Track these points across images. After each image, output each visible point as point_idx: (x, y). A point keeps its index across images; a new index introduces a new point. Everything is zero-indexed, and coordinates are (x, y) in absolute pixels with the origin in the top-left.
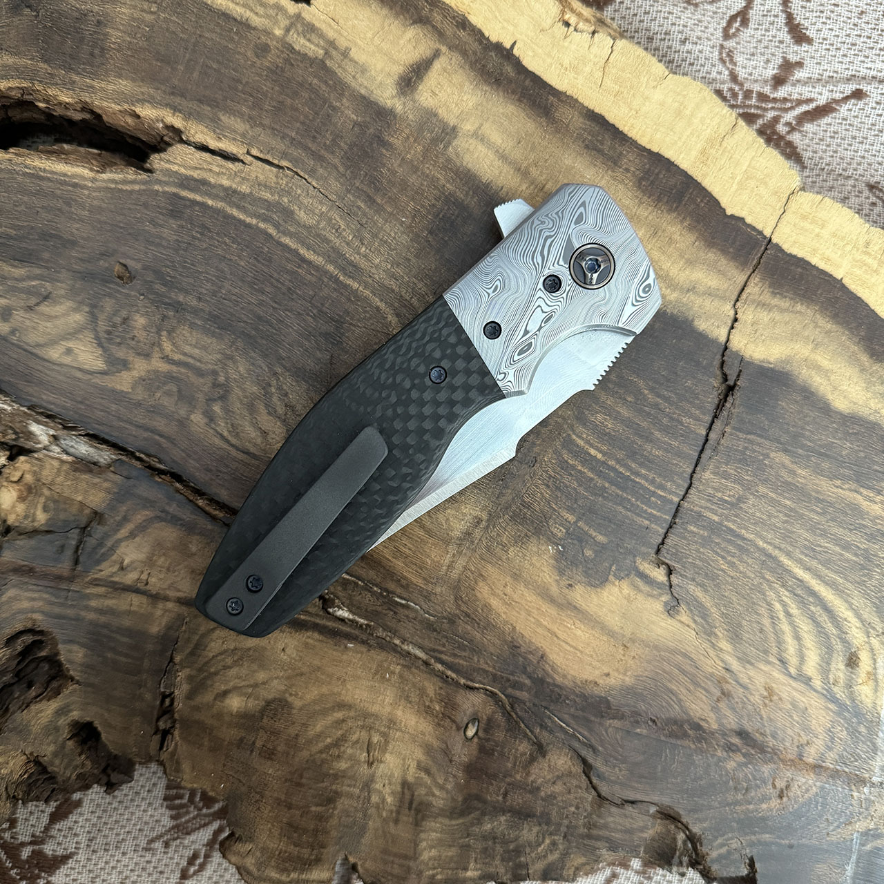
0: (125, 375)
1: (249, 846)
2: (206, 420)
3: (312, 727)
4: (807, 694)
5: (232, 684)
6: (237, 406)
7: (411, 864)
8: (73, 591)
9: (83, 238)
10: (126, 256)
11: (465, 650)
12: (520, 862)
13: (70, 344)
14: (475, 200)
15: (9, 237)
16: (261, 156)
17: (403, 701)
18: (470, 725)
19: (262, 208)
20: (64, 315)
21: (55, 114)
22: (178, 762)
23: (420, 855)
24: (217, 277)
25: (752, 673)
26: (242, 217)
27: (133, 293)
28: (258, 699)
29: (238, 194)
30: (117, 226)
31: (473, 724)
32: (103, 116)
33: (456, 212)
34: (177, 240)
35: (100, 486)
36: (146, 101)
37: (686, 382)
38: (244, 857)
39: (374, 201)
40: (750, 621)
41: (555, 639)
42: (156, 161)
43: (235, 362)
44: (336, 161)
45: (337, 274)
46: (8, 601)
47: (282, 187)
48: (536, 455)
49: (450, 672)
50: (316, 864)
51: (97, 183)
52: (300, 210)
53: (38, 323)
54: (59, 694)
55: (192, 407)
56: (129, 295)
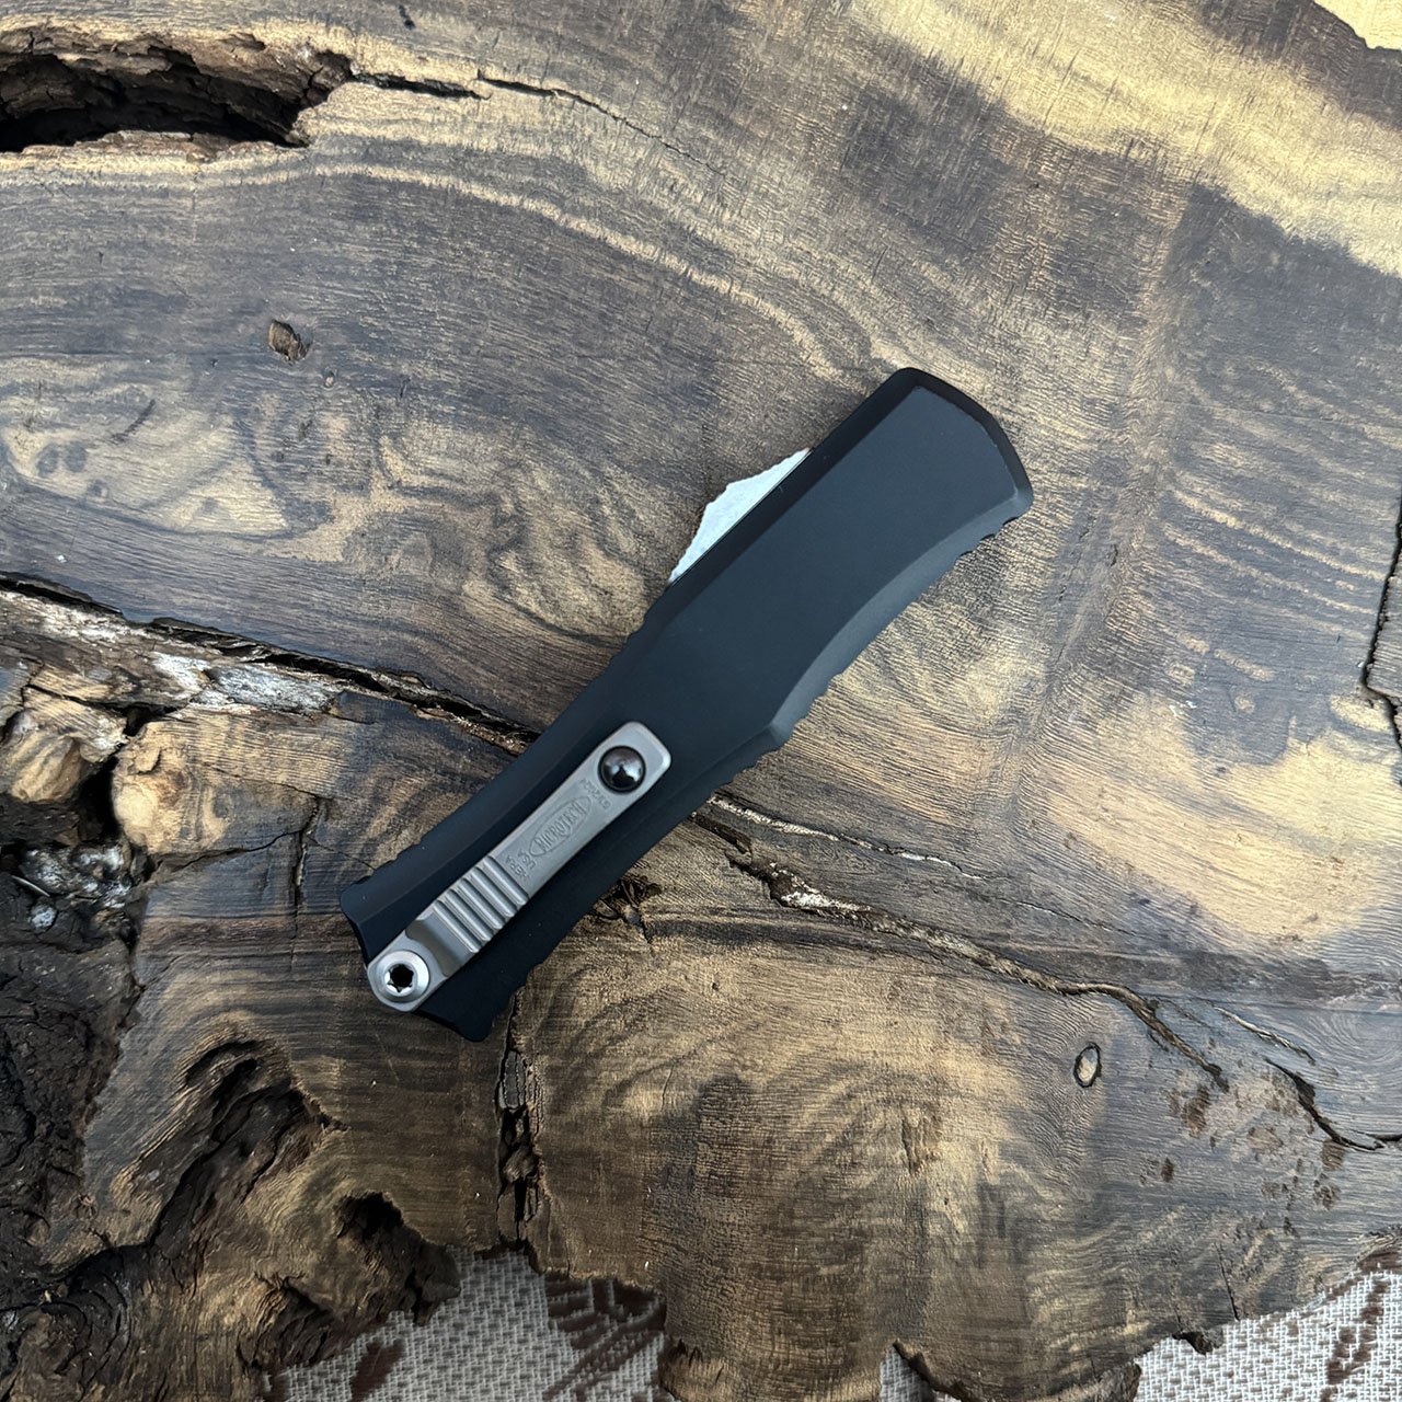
0: (325, 531)
1: (718, 1365)
2: (493, 589)
3: (793, 1121)
5: (631, 1068)
6: (548, 558)
7: (1022, 1334)
8: (299, 954)
9: (194, 288)
10: (285, 307)
11: (1047, 923)
12: (1216, 1289)
13: (211, 492)
14: (917, 89)
15: (55, 312)
16: (507, 78)
17: (952, 1042)
18: (1084, 1060)
19: (523, 173)
20: (190, 438)
21: (98, 69)
22: (556, 1237)
23: (1035, 1313)
24: (465, 317)
26: (490, 195)
28: (685, 1089)
29: (476, 156)
30: (257, 255)
31: (1089, 1058)
32: (193, 55)
33: (887, 117)
34: (376, 261)
35: (317, 749)
36: (271, 14)
37: (1357, 360)
38: (711, 1388)
39: (731, 123)
41: (1211, 872)
42: (311, 121)
43: (527, 470)
44: (648, 63)
45: (686, 272)
46: (177, 1000)
47: (556, 128)
48: (1115, 541)
49: (1028, 971)
50: (847, 1373)
51: (206, 182)
52: (596, 164)
53: (138, 463)
54: (306, 1155)
55: (463, 569)
56: (305, 380)
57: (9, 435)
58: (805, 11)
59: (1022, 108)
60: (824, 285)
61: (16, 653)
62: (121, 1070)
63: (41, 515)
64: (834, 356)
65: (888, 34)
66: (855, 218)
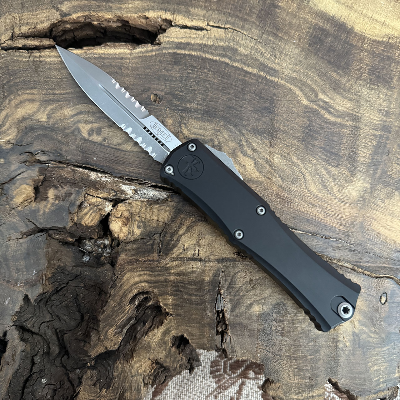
1: (279, 384)
5: (253, 299)
7: (365, 376)
8: (161, 267)
10: (155, 89)
11: (372, 258)
14: (329, 25)
16: (215, 25)
18: (382, 297)
19: (220, 51)
21: (103, 26)
22: (233, 347)
23: (369, 370)
24: (205, 91)
26: (211, 57)
27: (163, 108)
28: (268, 305)
29: (207, 46)
30: (147, 75)
31: (384, 296)
32: (129, 21)
33: (321, 33)
34: (180, 76)
35: (165, 210)
36: (150, 9)
38: (276, 391)
39: (277, 36)
42: (162, 38)
43: (221, 133)
44: (254, 20)
45: (266, 76)
46: (126, 280)
47: (229, 38)
48: (388, 149)
49: (366, 272)
50: (315, 387)
51: (133, 55)
52: (240, 48)
53: (116, 133)
54: (163, 323)
56: (161, 110)
57: (80, 125)
58: (297, 4)
59: (358, 29)
60: (304, 79)
61: (83, 185)
62: (111, 300)
63: (90, 147)
64: (308, 98)
65: (320, 10)
66: (313, 60)
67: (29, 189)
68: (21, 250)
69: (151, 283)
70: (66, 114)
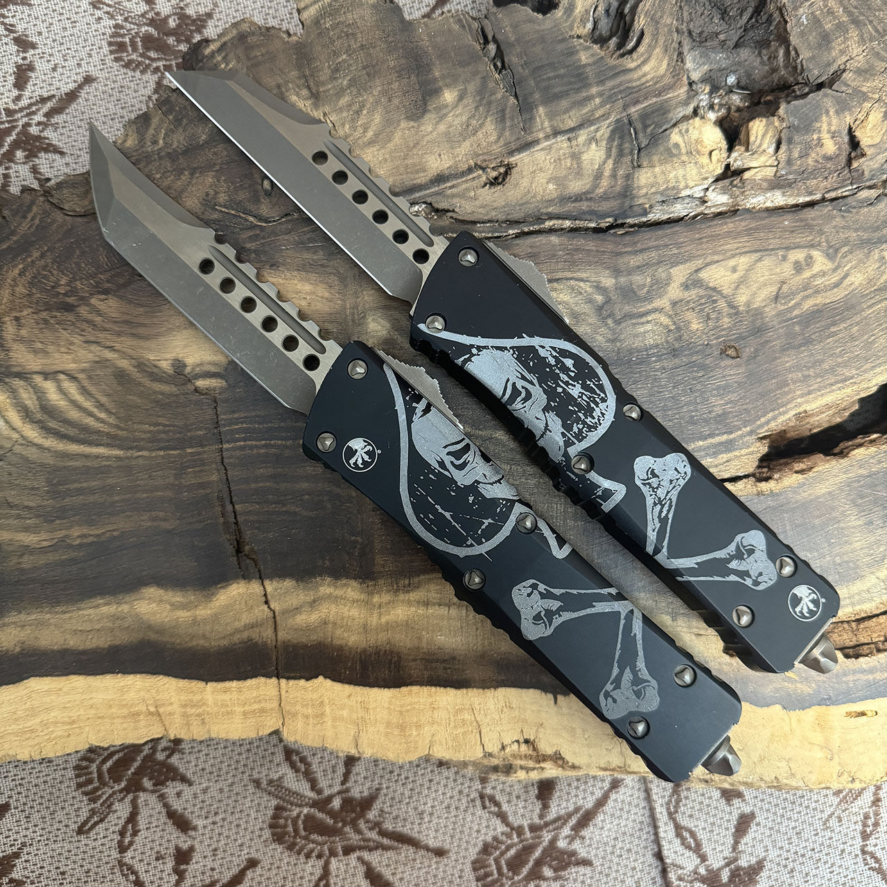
0: (682, 279)
2: (602, 285)
3: (383, 113)
4: (40, 367)
5: (460, 107)
6: (586, 308)
7: (248, 63)
8: (619, 100)
9: (779, 358)
10: (738, 366)
11: (308, 239)
12: (171, 114)
13: (736, 276)
15: (834, 324)
18: (270, 188)
20: (754, 294)
22: (464, 27)
25: (90, 356)
27: (715, 342)
30: (759, 383)
31: (268, 190)
32: (823, 457)
35: (648, 188)
36: (798, 487)
40: (116, 392)
42: (761, 448)
43: (609, 341)
46: (662, 61)
50: (317, 18)
51: (794, 405)
53: (771, 275)
55: (618, 288)
56: (716, 338)
57: (829, 265)
61: (788, 178)
62: (672, 23)
63: (802, 238)
67: (866, 139)
68: (839, 45)
69: (623, 71)
70: (859, 275)
